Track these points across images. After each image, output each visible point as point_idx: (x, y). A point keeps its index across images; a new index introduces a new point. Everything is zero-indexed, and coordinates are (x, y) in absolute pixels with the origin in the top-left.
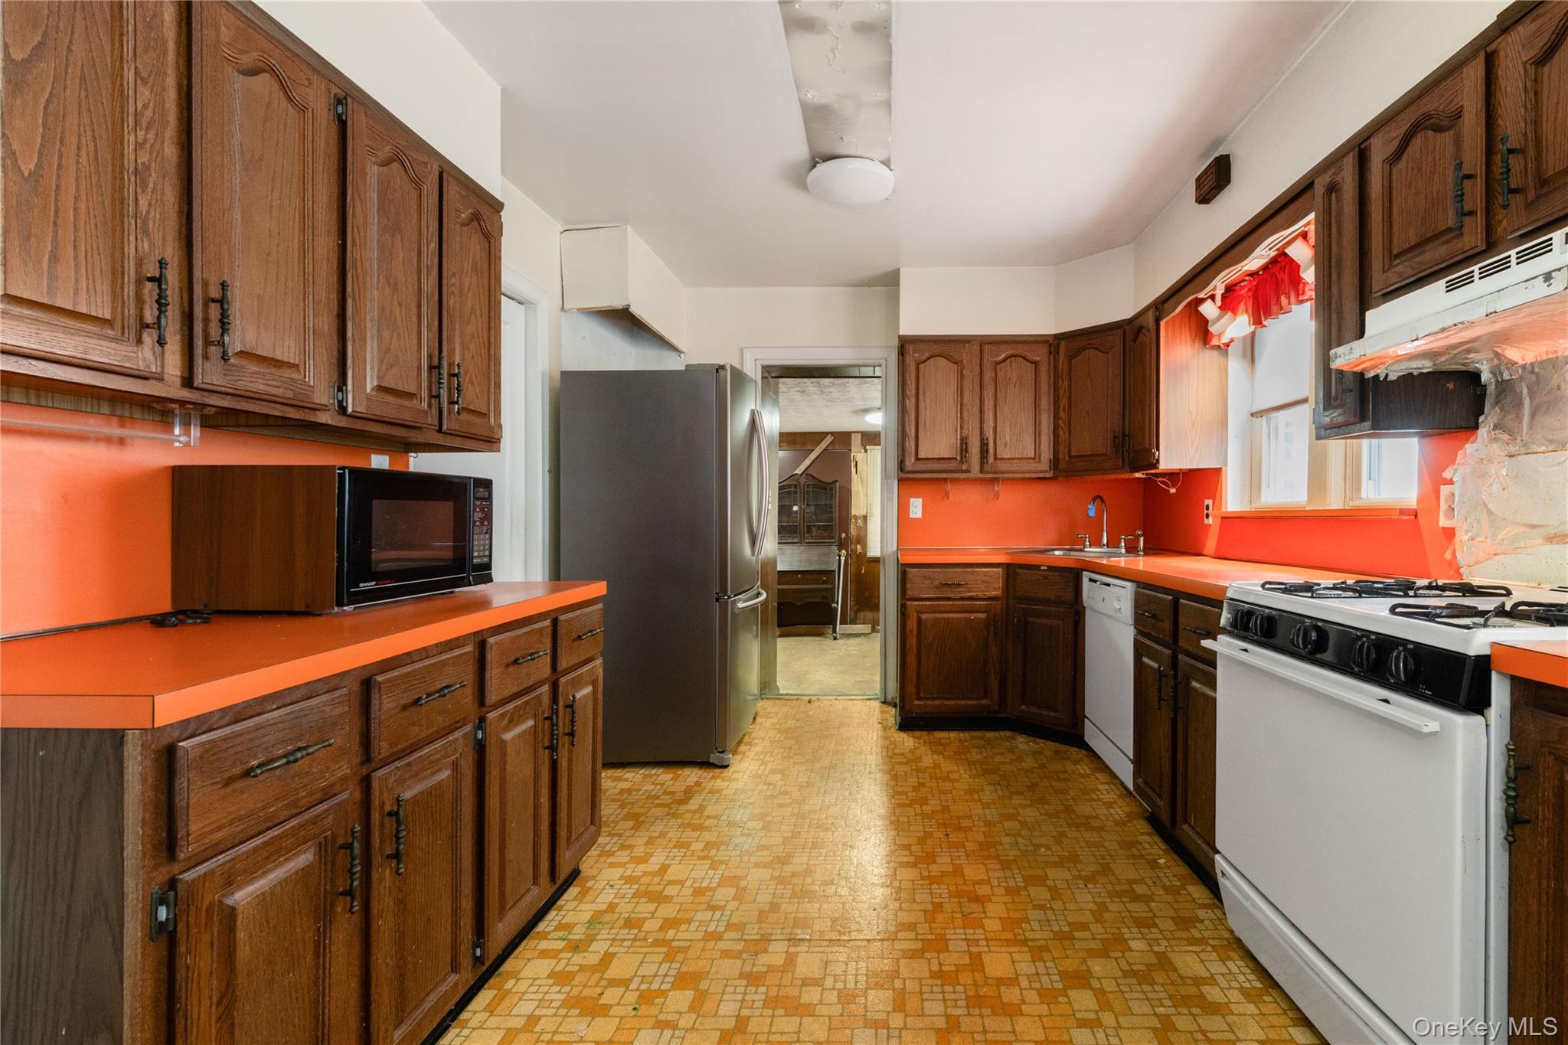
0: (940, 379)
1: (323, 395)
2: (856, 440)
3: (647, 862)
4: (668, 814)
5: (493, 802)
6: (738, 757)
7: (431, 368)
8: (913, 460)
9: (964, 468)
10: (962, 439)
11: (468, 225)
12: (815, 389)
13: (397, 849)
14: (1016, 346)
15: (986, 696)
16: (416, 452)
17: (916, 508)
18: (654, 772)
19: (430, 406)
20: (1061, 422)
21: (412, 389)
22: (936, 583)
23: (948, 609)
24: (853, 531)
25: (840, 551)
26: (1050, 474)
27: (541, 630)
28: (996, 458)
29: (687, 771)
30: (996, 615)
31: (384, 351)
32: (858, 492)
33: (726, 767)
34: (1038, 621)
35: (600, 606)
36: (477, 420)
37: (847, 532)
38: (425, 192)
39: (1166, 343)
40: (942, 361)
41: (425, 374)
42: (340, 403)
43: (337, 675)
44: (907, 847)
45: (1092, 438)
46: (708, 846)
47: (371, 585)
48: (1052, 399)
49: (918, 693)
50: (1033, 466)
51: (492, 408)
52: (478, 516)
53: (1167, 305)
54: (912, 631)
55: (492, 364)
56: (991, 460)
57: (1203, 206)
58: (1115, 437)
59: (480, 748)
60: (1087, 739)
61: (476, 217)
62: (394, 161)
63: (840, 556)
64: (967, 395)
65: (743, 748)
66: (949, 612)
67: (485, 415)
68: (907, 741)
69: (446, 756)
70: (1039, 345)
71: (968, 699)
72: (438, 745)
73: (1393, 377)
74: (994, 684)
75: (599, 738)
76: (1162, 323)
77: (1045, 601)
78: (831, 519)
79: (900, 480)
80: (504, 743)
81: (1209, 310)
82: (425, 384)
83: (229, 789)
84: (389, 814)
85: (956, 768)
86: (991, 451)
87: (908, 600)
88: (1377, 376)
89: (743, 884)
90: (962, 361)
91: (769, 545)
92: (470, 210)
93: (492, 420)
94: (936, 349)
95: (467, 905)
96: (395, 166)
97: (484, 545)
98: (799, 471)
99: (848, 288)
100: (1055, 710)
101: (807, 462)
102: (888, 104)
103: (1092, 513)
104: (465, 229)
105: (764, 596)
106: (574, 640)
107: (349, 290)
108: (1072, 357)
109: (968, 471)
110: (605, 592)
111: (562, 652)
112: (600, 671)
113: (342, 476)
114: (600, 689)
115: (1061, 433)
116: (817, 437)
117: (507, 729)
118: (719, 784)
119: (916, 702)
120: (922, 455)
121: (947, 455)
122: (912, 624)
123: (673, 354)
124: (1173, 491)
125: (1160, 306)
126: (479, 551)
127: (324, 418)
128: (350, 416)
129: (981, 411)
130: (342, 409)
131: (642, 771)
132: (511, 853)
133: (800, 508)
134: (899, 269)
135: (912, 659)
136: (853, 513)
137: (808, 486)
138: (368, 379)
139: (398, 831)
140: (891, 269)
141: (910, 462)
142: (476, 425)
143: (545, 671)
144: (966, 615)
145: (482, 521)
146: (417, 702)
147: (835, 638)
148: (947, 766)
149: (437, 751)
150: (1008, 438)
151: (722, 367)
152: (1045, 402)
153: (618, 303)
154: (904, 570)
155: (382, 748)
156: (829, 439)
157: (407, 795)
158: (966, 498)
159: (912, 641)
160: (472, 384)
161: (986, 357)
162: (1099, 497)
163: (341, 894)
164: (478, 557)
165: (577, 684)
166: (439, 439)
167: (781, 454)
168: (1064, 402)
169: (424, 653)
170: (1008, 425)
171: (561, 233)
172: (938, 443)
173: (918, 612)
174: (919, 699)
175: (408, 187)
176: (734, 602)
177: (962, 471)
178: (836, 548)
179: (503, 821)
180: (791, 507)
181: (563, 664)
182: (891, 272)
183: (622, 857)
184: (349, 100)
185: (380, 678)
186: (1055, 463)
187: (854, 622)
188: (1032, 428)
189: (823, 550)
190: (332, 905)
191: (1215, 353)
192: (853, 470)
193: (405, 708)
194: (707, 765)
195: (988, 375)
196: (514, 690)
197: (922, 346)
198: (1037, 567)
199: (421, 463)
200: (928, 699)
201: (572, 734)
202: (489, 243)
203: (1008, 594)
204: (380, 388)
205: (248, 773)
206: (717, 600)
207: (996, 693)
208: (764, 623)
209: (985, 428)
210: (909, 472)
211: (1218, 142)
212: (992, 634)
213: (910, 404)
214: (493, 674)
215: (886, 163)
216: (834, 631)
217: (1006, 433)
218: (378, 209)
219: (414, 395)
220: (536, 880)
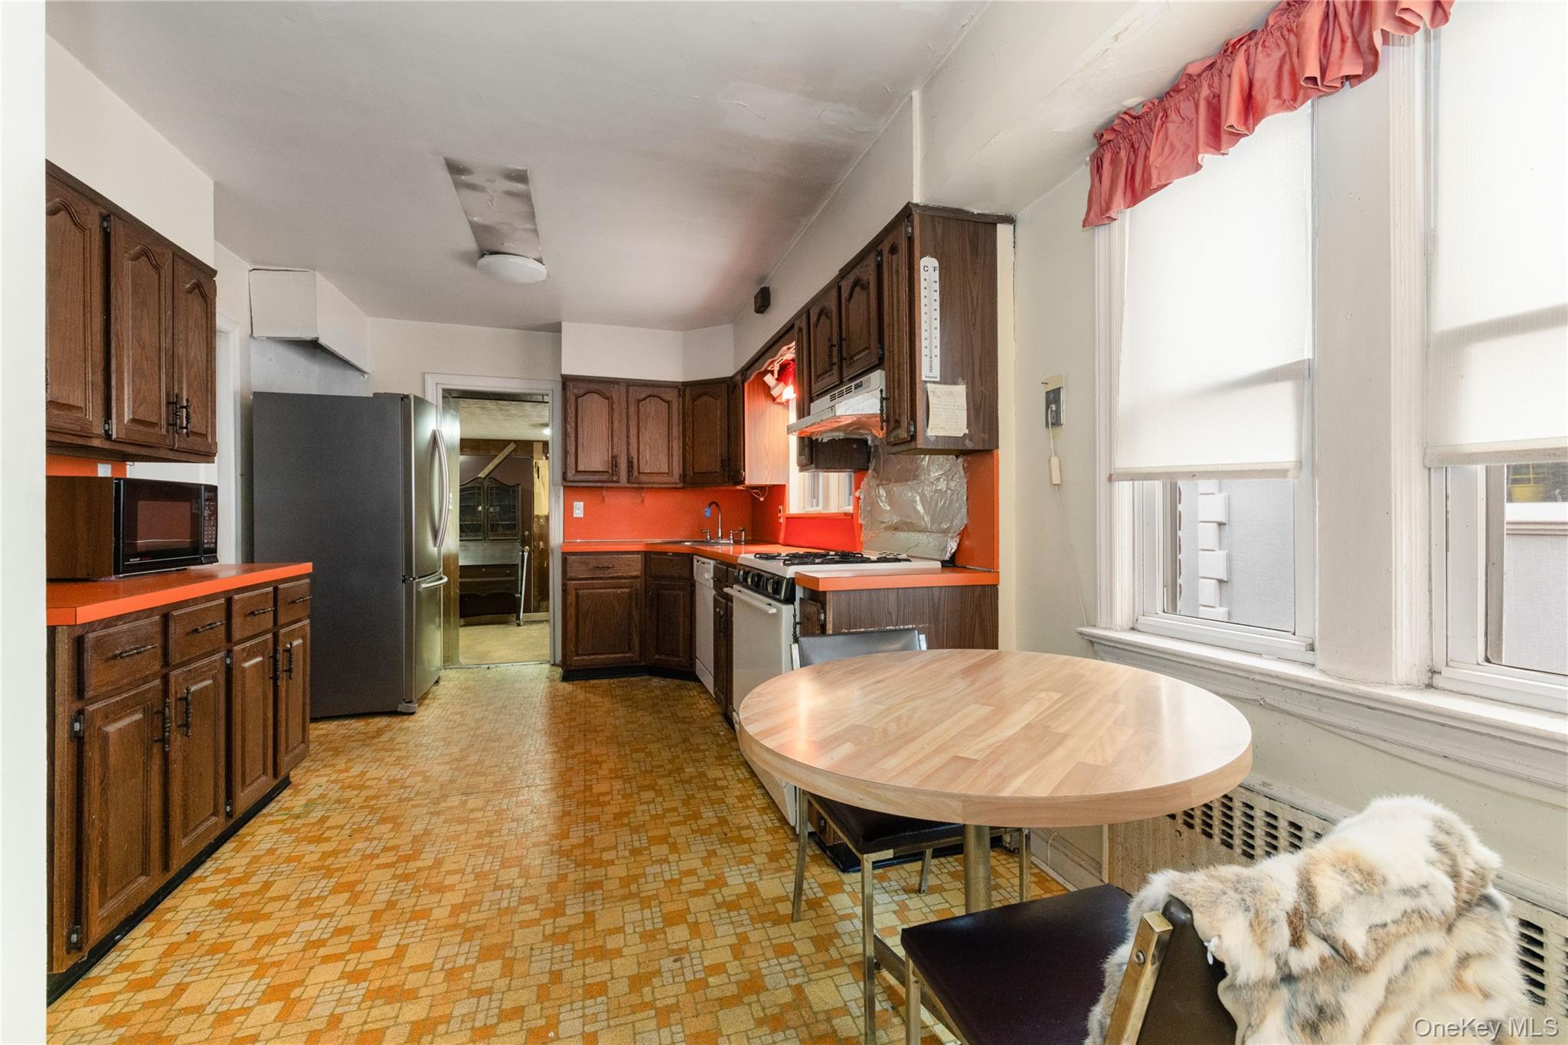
0: (594, 411)
1: (98, 429)
2: (538, 448)
3: (348, 771)
4: (363, 745)
5: (237, 708)
6: (422, 708)
7: (168, 403)
8: (574, 472)
9: (615, 478)
10: (613, 457)
11: (191, 292)
12: (494, 407)
13: (187, 721)
14: (652, 389)
15: (630, 649)
16: (133, 461)
17: (579, 509)
18: (346, 722)
19: (168, 431)
20: (687, 448)
21: (154, 420)
22: (591, 566)
23: (597, 586)
24: (536, 529)
25: (523, 547)
26: (681, 485)
27: (267, 593)
28: (639, 473)
29: (377, 720)
30: (637, 590)
31: (136, 392)
32: (539, 494)
33: (413, 713)
34: (665, 592)
35: (308, 580)
36: (199, 440)
37: (530, 529)
38: (163, 274)
39: (748, 398)
40: (596, 396)
41: (164, 408)
42: (107, 432)
43: (150, 609)
44: (556, 744)
45: (710, 460)
46: (398, 758)
47: (137, 560)
48: (681, 429)
49: (577, 651)
50: (666, 479)
51: (209, 429)
52: (206, 513)
53: (748, 372)
54: (571, 604)
55: (209, 395)
56: (636, 473)
57: (758, 315)
58: (723, 460)
59: (229, 670)
60: (698, 673)
61: (198, 286)
62: (142, 255)
63: (523, 552)
64: (616, 424)
65: (427, 701)
66: (602, 588)
67: (205, 436)
68: (568, 687)
69: (210, 670)
70: (671, 390)
71: (617, 653)
72: (206, 661)
73: (825, 440)
74: (636, 641)
75: (308, 679)
76: (746, 385)
77: (671, 578)
78: (514, 518)
79: (565, 487)
80: (243, 670)
81: (769, 379)
82: (164, 415)
83: (107, 664)
84: (180, 699)
85: (601, 700)
86: (636, 467)
87: (568, 580)
88: (817, 440)
89: (428, 774)
90: (612, 397)
91: (451, 541)
92: (194, 281)
93: (210, 440)
94: (591, 386)
95: (222, 772)
96: (143, 258)
97: (212, 535)
98: (482, 475)
99: (517, 331)
100: (679, 656)
101: (491, 467)
102: (535, 231)
103: (708, 514)
104: (189, 295)
105: (445, 579)
106: (290, 604)
107: (113, 351)
108: (694, 400)
109: (618, 482)
110: (311, 571)
111: (281, 610)
112: (308, 629)
113: (118, 485)
114: (308, 642)
115: (688, 456)
116: (499, 444)
117: (246, 660)
118: (406, 724)
119: (575, 658)
120: (581, 468)
121: (601, 469)
122: (571, 598)
123: (357, 373)
124: (762, 499)
125: (745, 371)
126: (208, 539)
127: (97, 443)
128: (114, 441)
129: (628, 437)
130: (108, 436)
131: (335, 723)
132: (249, 746)
133: (484, 508)
134: (560, 324)
135: (571, 625)
136: (536, 513)
137: (492, 488)
138: (126, 414)
139: (187, 709)
140: (554, 321)
141: (570, 475)
142: (195, 443)
143: (270, 624)
144: (614, 590)
145: (210, 516)
146: (196, 630)
147: (519, 625)
148: (594, 699)
149: (204, 666)
150: (648, 457)
151: (407, 397)
152: (676, 431)
153: (308, 335)
154: (565, 556)
155: (175, 658)
156: (512, 447)
157: (193, 689)
158: (620, 502)
159: (572, 611)
160: (195, 412)
161: (630, 395)
162: (714, 503)
163: (156, 741)
164: (207, 543)
165: (292, 635)
166: (171, 455)
167: (462, 458)
168: (689, 433)
169: (195, 601)
170: (648, 448)
171: (250, 271)
172: (594, 459)
173: (576, 589)
174: (577, 655)
175: (153, 272)
176: (418, 583)
177: (613, 482)
178: (519, 544)
179: (243, 723)
180: (475, 508)
181: (282, 620)
182: (555, 324)
183: (328, 770)
184: (112, 217)
185: (175, 613)
186: (684, 476)
187: (537, 610)
188: (666, 451)
189: (507, 546)
190: (152, 747)
191: (780, 407)
192: (535, 475)
193: (188, 634)
194: (395, 713)
195: (632, 409)
196: (250, 634)
197: (580, 384)
198: (666, 553)
199: (139, 471)
200: (584, 655)
201: (290, 670)
202: (206, 303)
203: (646, 573)
204: (134, 421)
205: (115, 657)
206: (404, 581)
207: (637, 648)
208: (447, 614)
209: (631, 450)
210: (571, 482)
211: (763, 278)
212: (634, 604)
213: (571, 429)
214: (237, 621)
215: (540, 261)
216: (518, 618)
217: (646, 454)
218: (133, 292)
219: (157, 424)
220: (265, 772)
